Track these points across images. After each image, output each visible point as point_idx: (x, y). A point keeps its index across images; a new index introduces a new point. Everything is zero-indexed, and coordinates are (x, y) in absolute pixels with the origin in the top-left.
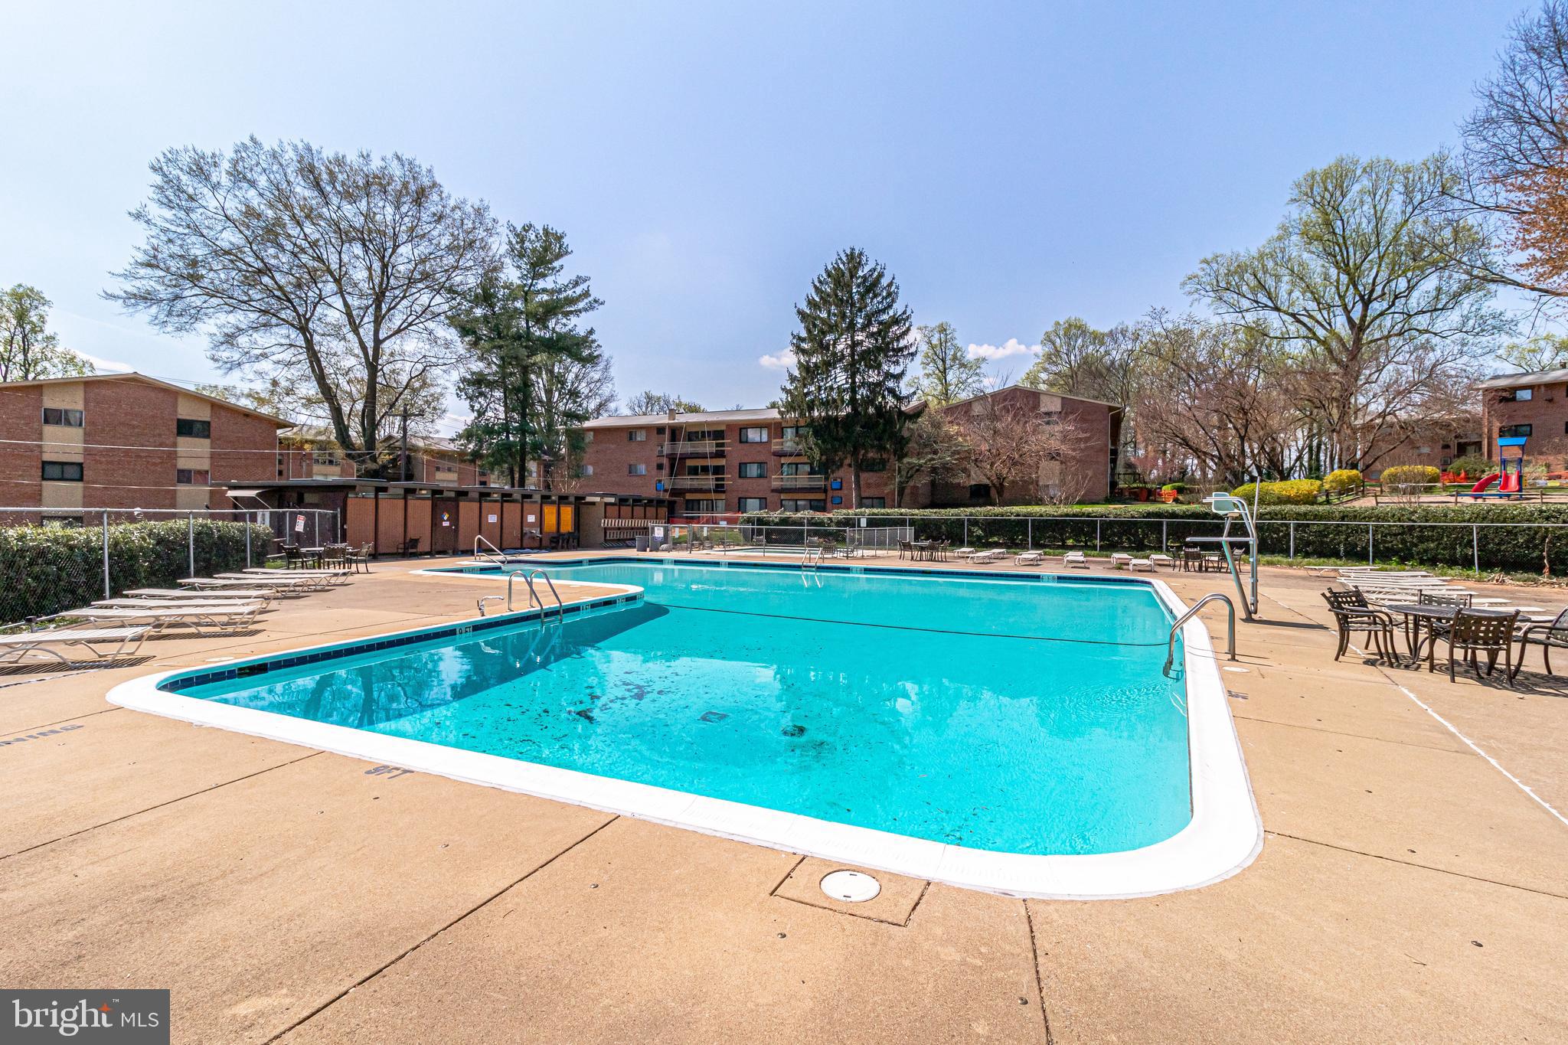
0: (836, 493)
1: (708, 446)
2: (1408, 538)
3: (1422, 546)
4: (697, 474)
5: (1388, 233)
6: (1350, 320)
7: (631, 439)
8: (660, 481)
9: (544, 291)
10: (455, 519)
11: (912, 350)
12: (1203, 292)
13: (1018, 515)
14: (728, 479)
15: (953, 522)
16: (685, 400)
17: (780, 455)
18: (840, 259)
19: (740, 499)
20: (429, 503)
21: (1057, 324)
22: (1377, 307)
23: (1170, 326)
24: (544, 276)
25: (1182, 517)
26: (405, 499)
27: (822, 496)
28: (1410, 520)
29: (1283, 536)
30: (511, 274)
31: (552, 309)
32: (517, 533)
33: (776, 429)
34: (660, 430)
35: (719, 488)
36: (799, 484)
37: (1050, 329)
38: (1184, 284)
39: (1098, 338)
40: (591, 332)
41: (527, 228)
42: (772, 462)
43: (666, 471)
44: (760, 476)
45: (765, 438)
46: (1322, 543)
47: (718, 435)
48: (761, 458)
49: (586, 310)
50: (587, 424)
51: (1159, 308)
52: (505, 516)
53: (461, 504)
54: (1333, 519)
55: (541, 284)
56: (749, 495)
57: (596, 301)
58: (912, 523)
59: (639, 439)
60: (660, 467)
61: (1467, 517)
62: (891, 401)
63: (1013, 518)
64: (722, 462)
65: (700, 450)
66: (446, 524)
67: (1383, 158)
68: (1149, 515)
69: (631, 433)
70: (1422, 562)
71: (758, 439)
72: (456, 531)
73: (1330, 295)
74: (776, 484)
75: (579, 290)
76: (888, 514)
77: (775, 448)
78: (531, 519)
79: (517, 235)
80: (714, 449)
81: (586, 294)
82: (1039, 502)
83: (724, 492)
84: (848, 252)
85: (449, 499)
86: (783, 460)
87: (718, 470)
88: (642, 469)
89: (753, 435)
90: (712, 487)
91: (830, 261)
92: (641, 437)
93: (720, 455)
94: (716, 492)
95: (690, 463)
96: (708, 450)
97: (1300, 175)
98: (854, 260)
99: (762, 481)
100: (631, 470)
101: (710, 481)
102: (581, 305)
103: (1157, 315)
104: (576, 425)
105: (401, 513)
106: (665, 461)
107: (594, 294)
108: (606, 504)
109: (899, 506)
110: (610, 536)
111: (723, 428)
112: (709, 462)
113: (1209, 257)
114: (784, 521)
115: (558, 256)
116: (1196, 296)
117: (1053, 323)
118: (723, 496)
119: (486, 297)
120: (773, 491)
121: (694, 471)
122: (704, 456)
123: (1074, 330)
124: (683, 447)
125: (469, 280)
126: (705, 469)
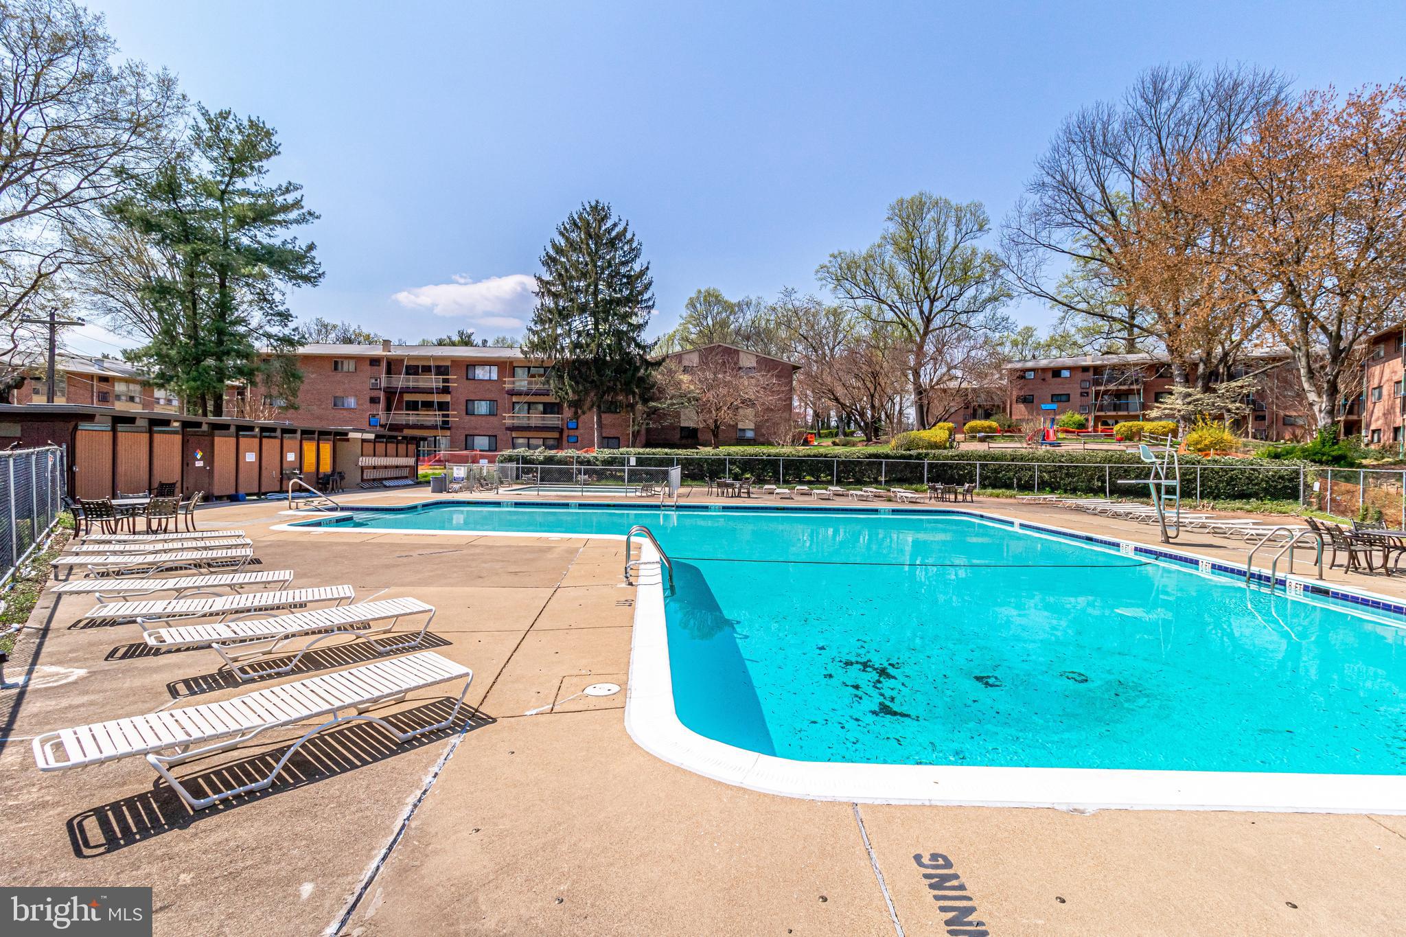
0: (572, 433)
1: (433, 381)
2: (1058, 474)
3: (1068, 480)
4: (417, 409)
5: (946, 251)
6: (922, 312)
7: (336, 369)
8: (374, 416)
9: (244, 192)
10: (209, 458)
11: (650, 303)
12: (829, 280)
13: (769, 456)
14: (454, 416)
15: (713, 461)
16: (365, 331)
17: (512, 393)
18: (585, 209)
19: (466, 436)
20: (178, 438)
21: (700, 292)
22: (939, 305)
23: (797, 303)
24: (243, 175)
25: (893, 458)
26: (151, 432)
27: (556, 435)
28: (1060, 461)
29: (968, 473)
30: (202, 166)
31: (264, 215)
32: (276, 473)
33: (509, 368)
34: (374, 361)
35: (445, 426)
36: (533, 423)
37: (694, 295)
38: (817, 272)
39: (730, 308)
40: (311, 247)
41: (224, 115)
42: (505, 401)
43: (382, 405)
44: (492, 414)
45: (495, 376)
46: (996, 478)
47: (441, 370)
48: (492, 396)
49: (297, 222)
50: (301, 350)
51: (790, 288)
52: (264, 455)
53: (217, 439)
54: (1006, 460)
55: (239, 184)
56: (477, 432)
57: (310, 213)
58: (679, 461)
59: (345, 368)
60: (374, 400)
61: (1099, 460)
62: (634, 351)
63: (765, 457)
64: (447, 398)
65: (422, 384)
66: (199, 464)
67: (943, 198)
68: (871, 456)
69: (336, 363)
70: (1066, 491)
71: (487, 378)
72: (211, 472)
73: (909, 290)
74: (508, 422)
75: (290, 198)
76: (654, 454)
77: (508, 386)
78: (291, 457)
79: (209, 121)
80: (441, 385)
81: (297, 204)
82: (770, 444)
83: (449, 429)
84: (593, 204)
85: (203, 434)
86: (514, 399)
87: (443, 406)
88: (351, 402)
89: (481, 373)
90: (439, 423)
91: (575, 209)
92: (349, 366)
93: (446, 390)
94: (442, 428)
95: (407, 397)
96: (434, 385)
97: (893, 200)
98: (599, 212)
99: (492, 418)
100: (337, 403)
101: (434, 417)
102: (293, 215)
103: (788, 293)
104: (287, 349)
105: (145, 449)
106: (382, 395)
107: (307, 205)
108: (363, 441)
109: (633, 446)
110: (369, 475)
111: (449, 363)
112: (436, 398)
113: (836, 253)
114: (549, 460)
115: (268, 155)
116: (824, 282)
117: (695, 290)
118: (448, 433)
119: (170, 189)
120: (508, 429)
121: (413, 406)
122: (430, 391)
123: (712, 299)
124: (401, 381)
125: (146, 166)
126: (428, 405)
